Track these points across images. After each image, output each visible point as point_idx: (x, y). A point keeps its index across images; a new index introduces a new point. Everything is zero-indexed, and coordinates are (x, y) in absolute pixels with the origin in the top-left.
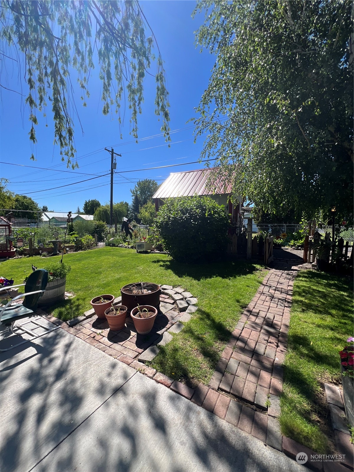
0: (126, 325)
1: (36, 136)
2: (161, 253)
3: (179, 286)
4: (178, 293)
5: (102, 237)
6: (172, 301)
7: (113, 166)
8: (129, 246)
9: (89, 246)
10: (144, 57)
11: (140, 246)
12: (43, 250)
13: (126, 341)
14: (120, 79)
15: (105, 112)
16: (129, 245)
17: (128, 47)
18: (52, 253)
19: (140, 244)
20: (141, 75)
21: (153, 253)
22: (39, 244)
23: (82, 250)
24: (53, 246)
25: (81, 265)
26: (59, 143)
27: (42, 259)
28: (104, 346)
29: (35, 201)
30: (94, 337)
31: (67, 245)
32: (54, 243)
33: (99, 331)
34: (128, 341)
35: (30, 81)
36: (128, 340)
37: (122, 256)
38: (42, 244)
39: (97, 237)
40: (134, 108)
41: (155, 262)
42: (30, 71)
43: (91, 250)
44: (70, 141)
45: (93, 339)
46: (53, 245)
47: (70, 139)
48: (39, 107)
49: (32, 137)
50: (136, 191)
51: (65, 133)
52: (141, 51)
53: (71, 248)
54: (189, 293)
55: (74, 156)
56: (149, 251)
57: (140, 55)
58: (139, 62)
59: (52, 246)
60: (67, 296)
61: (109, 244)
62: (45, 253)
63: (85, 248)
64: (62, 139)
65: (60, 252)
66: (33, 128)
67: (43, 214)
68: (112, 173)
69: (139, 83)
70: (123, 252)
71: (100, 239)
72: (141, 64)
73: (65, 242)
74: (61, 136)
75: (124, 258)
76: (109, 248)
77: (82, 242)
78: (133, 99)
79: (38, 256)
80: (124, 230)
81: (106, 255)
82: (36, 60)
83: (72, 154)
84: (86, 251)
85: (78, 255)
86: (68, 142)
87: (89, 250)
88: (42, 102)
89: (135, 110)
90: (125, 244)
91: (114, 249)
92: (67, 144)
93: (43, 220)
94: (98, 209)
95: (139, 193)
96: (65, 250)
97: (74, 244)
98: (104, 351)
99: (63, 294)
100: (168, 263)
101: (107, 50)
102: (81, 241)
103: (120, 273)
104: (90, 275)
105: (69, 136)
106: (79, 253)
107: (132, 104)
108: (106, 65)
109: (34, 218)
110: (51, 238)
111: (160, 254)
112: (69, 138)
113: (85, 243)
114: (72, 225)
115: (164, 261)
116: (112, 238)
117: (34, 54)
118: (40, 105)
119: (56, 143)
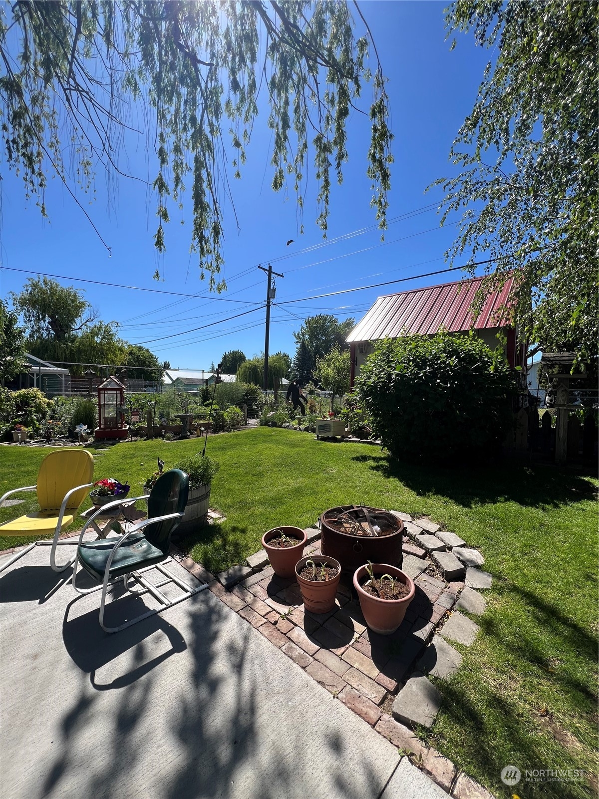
0: (337, 602)
1: (164, 241)
2: (364, 442)
3: (424, 515)
4: (429, 533)
5: (253, 410)
6: (421, 552)
7: (271, 293)
8: (300, 427)
9: (235, 425)
10: (350, 78)
11: (324, 427)
12: (168, 429)
13: (348, 645)
14: (302, 129)
15: (277, 185)
16: (300, 424)
17: (322, 65)
18: (179, 435)
19: (323, 424)
20: (343, 113)
21: (347, 441)
22: (161, 419)
23: (224, 431)
24: (181, 424)
25: (227, 457)
26: (198, 249)
27: (164, 445)
28: (302, 652)
29: (154, 354)
30: (276, 623)
31: (201, 422)
32: (182, 418)
33: (284, 609)
34: (352, 646)
35: (161, 152)
36: (351, 643)
37: (294, 445)
38: (165, 420)
39: (246, 410)
40: (326, 177)
41: (357, 459)
42: (162, 136)
43: (239, 432)
44: (216, 245)
45: (273, 627)
46: (181, 421)
47: (216, 242)
48: (172, 193)
49: (159, 244)
50: (303, 335)
51: (208, 233)
52: (344, 69)
53: (207, 426)
54: (453, 534)
55: (221, 269)
56: (339, 437)
57: (342, 75)
58: (339, 91)
59: (179, 422)
60: (212, 518)
61: (265, 423)
62: (168, 435)
63: (229, 428)
64: (203, 242)
65: (191, 433)
66: (161, 228)
67: (164, 373)
68: (268, 306)
69: (339, 127)
70: (293, 437)
71: (252, 414)
72: (343, 93)
73: (199, 417)
74: (202, 237)
75: (298, 449)
76: (267, 429)
77: (223, 419)
78: (325, 160)
79: (160, 439)
80: (290, 399)
81: (264, 442)
82: (171, 118)
83: (217, 266)
84: (232, 433)
85: (219, 440)
86: (212, 248)
87: (236, 432)
88: (179, 184)
89: (327, 181)
90: (293, 423)
91: (275, 431)
92: (211, 251)
93: (165, 383)
94: (243, 365)
95: (307, 337)
96: (198, 430)
97: (211, 421)
98: (304, 668)
99: (206, 515)
100: (385, 463)
101: (286, 76)
102: (222, 415)
103: (297, 478)
104: (244, 477)
105: (214, 237)
106: (220, 437)
107: (321, 169)
108: (282, 104)
109: (151, 379)
110: (177, 410)
111: (361, 444)
112: (214, 240)
113: (228, 419)
114: (207, 390)
115: (374, 459)
116: (272, 413)
117: (168, 108)
118: (175, 190)
119: (195, 249)
